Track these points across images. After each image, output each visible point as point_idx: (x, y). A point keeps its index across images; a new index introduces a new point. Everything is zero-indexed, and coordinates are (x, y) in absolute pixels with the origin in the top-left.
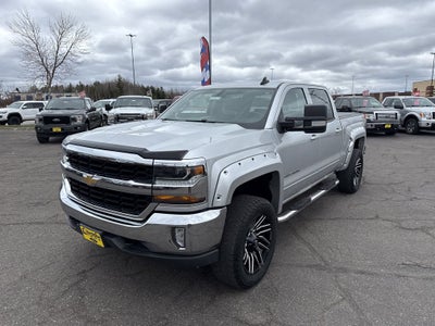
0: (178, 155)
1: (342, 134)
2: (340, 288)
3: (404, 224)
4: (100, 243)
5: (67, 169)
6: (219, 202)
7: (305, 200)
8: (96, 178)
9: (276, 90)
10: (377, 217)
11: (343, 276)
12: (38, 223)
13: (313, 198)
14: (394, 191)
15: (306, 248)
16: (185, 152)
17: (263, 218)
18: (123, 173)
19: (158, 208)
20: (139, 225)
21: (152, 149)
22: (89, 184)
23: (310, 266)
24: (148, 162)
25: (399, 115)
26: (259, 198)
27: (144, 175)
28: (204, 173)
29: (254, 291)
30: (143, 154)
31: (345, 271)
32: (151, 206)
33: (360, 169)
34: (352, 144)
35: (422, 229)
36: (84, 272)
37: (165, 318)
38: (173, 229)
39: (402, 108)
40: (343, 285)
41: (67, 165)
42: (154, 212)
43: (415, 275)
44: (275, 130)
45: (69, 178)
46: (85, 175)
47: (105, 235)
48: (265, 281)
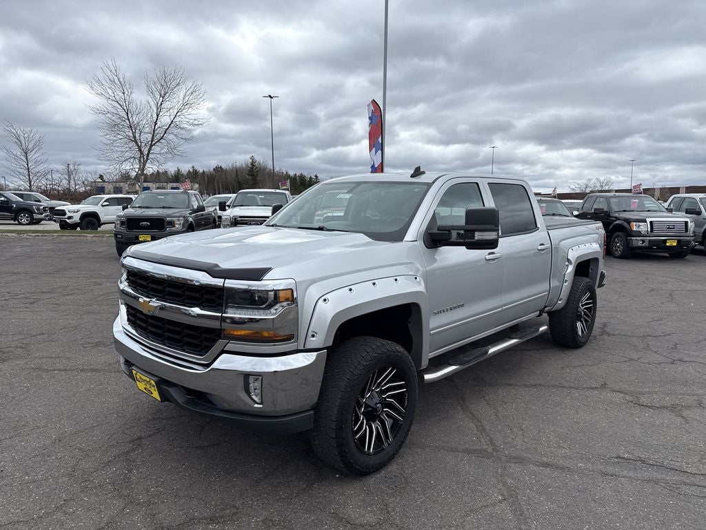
0: (258, 274)
1: (552, 253)
2: (504, 484)
3: (644, 400)
4: (156, 395)
5: (123, 291)
6: (314, 342)
7: (478, 351)
8: (155, 303)
9: (429, 185)
10: (604, 386)
11: (515, 469)
12: (92, 370)
13: (492, 350)
14: (647, 348)
15: (472, 426)
16: (267, 270)
17: (390, 372)
18: (190, 298)
19: (230, 347)
20: (201, 370)
21: (225, 265)
22: (145, 312)
23: (468, 452)
24: (219, 282)
25: (691, 225)
26: (384, 342)
27: (212, 301)
28: (293, 300)
29: (372, 480)
30: (213, 271)
31: (520, 461)
32: (220, 343)
33: (592, 310)
34: (571, 269)
35: (673, 408)
36: (140, 438)
37: (234, 506)
38: (247, 376)
39: (699, 213)
40: (509, 481)
41: (124, 286)
42: (223, 352)
43: (631, 474)
44: (420, 244)
45: (126, 304)
46: (142, 299)
47: (162, 383)
48: (393, 468)
